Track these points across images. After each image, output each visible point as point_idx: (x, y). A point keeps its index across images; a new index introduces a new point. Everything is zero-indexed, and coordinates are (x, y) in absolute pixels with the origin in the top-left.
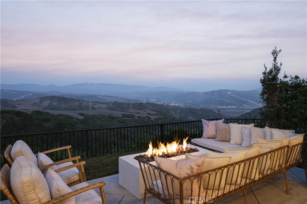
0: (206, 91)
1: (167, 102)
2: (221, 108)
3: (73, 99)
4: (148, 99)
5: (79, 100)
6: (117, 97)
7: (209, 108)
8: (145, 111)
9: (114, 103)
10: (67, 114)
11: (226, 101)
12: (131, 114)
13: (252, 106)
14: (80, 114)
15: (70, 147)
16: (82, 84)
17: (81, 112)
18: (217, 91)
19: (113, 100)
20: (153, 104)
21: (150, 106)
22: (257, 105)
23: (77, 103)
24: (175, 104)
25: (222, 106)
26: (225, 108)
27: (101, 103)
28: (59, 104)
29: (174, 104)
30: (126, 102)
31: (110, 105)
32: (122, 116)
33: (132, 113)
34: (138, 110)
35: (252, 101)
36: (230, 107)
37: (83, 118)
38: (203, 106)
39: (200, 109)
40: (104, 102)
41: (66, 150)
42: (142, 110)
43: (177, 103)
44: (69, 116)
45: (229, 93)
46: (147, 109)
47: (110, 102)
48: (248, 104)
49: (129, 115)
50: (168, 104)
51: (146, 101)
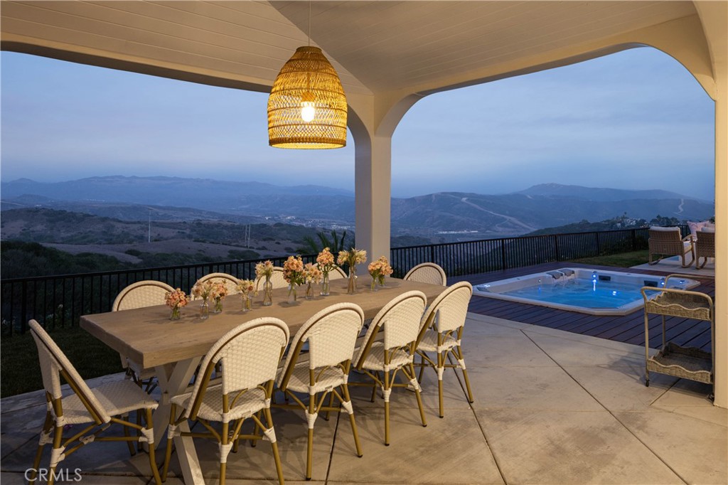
0: (412, 197)
1: (323, 222)
2: (446, 235)
3: (89, 216)
4: (277, 216)
5: (104, 220)
6: (200, 212)
7: (421, 235)
8: (279, 243)
9: (194, 225)
10: (101, 252)
11: (458, 217)
12: (249, 251)
13: (513, 230)
14: (131, 252)
16: (108, 177)
17: (129, 246)
18: (437, 196)
19: (191, 219)
20: (290, 226)
21: (285, 231)
22: (523, 228)
23: (100, 227)
24: (341, 225)
25: (448, 231)
26: (454, 234)
27: (162, 225)
28: (52, 229)
29: (339, 227)
30: (225, 223)
31: (185, 231)
32: (229, 256)
33: (250, 248)
34: (263, 242)
35: (512, 219)
36: (465, 231)
37: (141, 260)
38: (406, 230)
39: (400, 238)
40: (169, 224)
42: (271, 242)
43: (345, 225)
44: (107, 256)
45: (464, 199)
46: (282, 239)
47: (185, 223)
48: (505, 226)
49: (245, 252)
50: (326, 227)
51: (273, 219)
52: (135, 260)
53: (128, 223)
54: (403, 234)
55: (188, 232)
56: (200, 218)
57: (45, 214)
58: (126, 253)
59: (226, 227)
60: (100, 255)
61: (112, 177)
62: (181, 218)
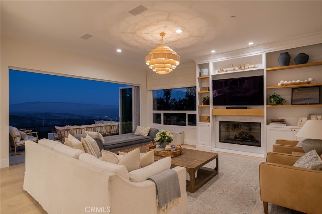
15: (37, 132)
30: (80, 118)
40: (58, 119)
41: (35, 133)
47: (65, 119)
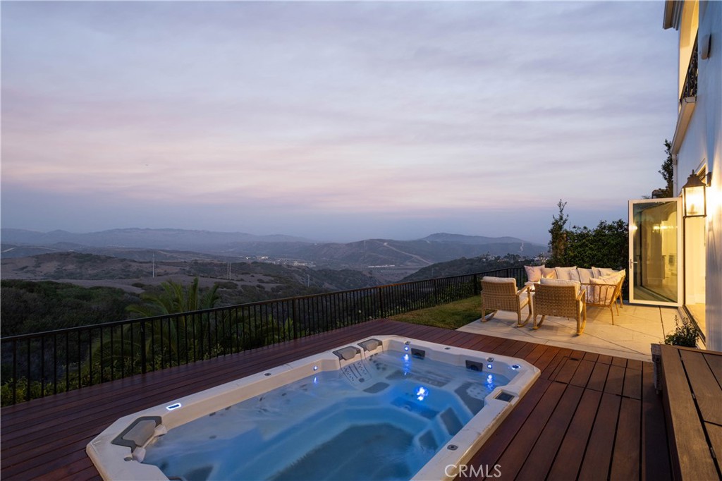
1: (288, 260)
2: (374, 268)
3: (110, 258)
4: (255, 256)
5: (123, 260)
6: (198, 254)
7: (356, 269)
8: (253, 276)
9: (193, 263)
10: (111, 286)
11: (381, 256)
12: (230, 283)
14: (136, 285)
17: (136, 280)
18: (367, 242)
19: (191, 259)
20: (263, 263)
21: (259, 268)
23: (120, 266)
24: (300, 263)
25: (375, 265)
26: (379, 268)
27: (169, 264)
28: (81, 268)
30: (216, 261)
31: (185, 268)
32: (215, 286)
33: (231, 280)
34: (242, 276)
35: (417, 257)
36: (386, 266)
37: (144, 291)
39: (341, 271)
42: (248, 275)
43: (303, 262)
44: (115, 288)
45: (385, 244)
46: (256, 273)
47: (185, 262)
48: (413, 261)
49: (226, 283)
50: (290, 264)
51: (251, 259)
52: (138, 291)
53: (141, 263)
54: (344, 268)
55: (187, 269)
56: (197, 259)
57: (75, 257)
58: (133, 285)
59: (216, 265)
60: (110, 288)
61: (131, 229)
62: (185, 259)
